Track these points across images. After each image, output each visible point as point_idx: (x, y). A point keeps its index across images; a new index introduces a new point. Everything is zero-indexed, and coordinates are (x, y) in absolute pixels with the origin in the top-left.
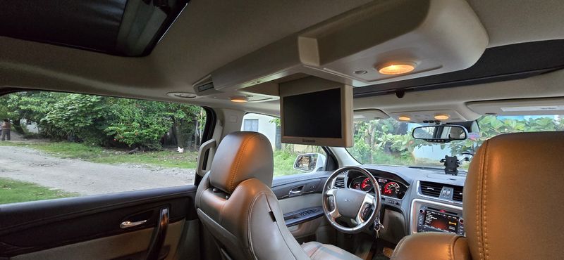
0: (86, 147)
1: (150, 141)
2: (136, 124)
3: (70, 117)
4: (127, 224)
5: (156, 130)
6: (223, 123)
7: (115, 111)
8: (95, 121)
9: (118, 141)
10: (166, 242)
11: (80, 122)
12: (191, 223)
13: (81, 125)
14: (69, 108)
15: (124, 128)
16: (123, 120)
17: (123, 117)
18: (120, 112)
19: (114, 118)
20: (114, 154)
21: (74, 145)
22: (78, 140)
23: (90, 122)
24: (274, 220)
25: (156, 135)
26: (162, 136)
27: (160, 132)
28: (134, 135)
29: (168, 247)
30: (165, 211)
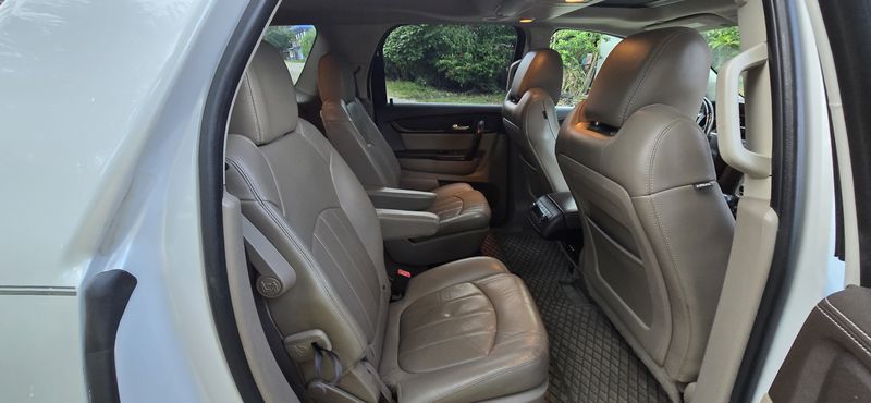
0: (418, 87)
1: (485, 78)
2: (468, 56)
3: (403, 49)
4: (455, 126)
5: (492, 63)
6: (530, 43)
7: (445, 38)
8: (426, 52)
9: (448, 78)
10: (481, 147)
11: (413, 54)
12: (501, 136)
13: (414, 59)
14: (402, 37)
15: (455, 61)
16: (454, 50)
17: (454, 46)
18: (451, 38)
19: (445, 49)
20: (446, 96)
21: (408, 84)
22: (412, 79)
23: (421, 54)
24: (546, 117)
25: (492, 71)
26: (499, 71)
27: (497, 65)
28: (466, 70)
29: (483, 153)
30: (481, 122)
